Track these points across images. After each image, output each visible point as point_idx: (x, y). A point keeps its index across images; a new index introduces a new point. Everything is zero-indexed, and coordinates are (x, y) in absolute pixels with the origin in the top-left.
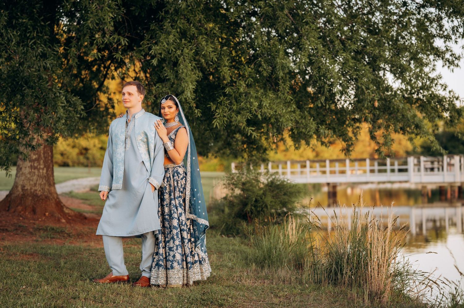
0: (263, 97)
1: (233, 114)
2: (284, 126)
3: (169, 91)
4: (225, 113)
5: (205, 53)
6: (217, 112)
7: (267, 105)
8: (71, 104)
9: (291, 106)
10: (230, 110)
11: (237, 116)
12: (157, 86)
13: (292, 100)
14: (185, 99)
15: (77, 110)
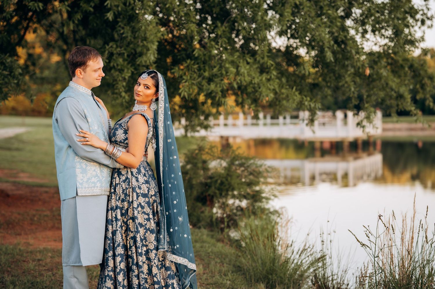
0: (240, 62)
1: (204, 83)
2: (263, 96)
3: (124, 51)
4: (194, 79)
5: (169, 7)
6: (184, 79)
7: (246, 72)
8: (5, 66)
9: (271, 73)
10: (199, 76)
11: (209, 84)
12: (110, 46)
13: (272, 65)
14: (146, 62)
15: (14, 74)
